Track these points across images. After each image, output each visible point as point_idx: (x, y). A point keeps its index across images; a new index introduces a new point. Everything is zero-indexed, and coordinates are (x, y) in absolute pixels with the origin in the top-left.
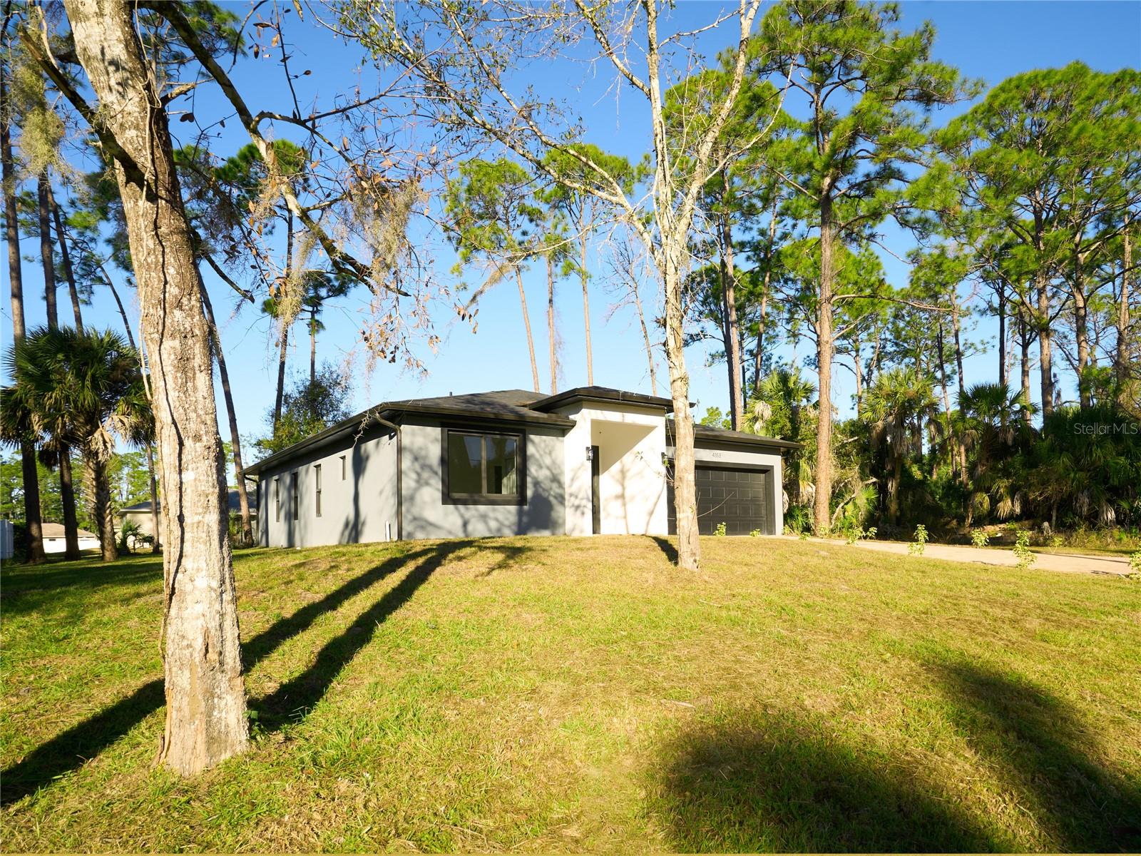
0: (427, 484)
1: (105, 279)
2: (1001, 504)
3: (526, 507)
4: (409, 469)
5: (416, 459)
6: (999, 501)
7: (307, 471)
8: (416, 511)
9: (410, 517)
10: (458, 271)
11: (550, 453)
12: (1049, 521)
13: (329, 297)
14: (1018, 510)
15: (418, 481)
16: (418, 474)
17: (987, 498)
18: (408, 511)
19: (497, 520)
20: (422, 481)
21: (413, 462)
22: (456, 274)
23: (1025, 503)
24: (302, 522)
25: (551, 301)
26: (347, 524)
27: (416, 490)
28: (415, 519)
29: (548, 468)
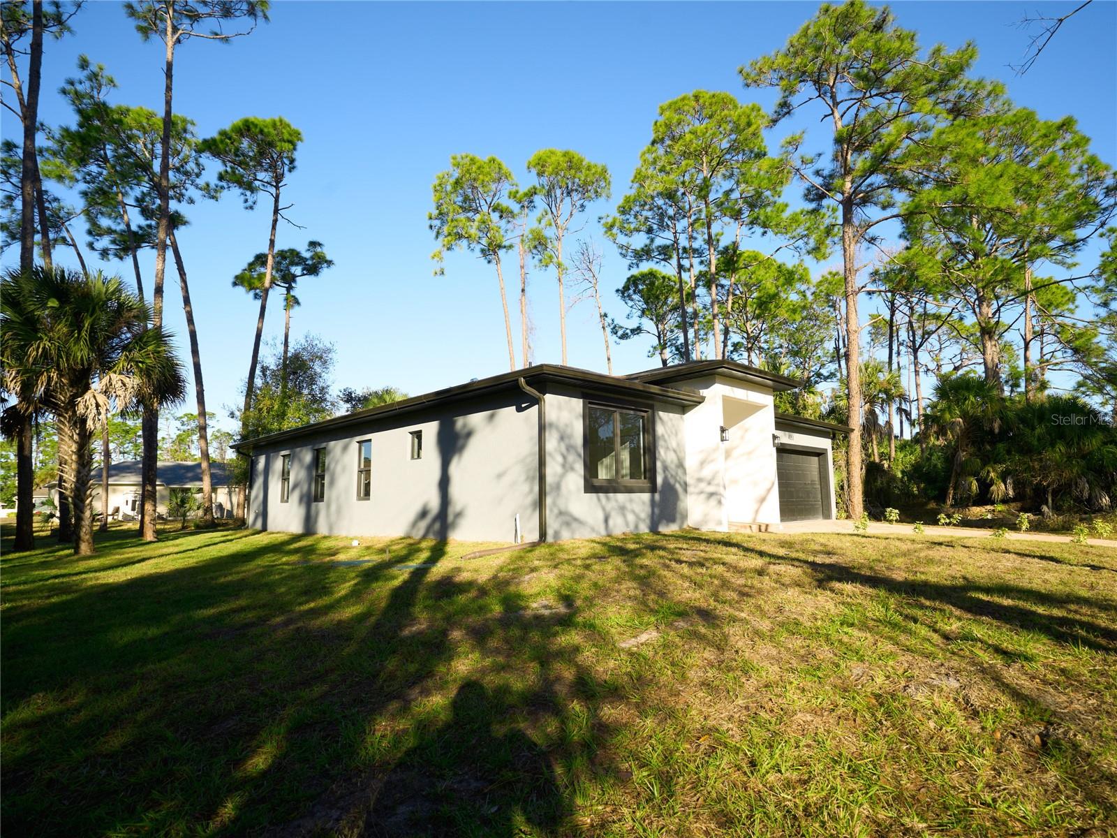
0: (572, 469)
1: (69, 239)
2: (994, 488)
3: (657, 496)
4: (556, 450)
5: (562, 438)
6: (992, 485)
7: (345, 448)
8: (562, 504)
9: (556, 511)
10: (437, 256)
11: (676, 434)
12: (1047, 504)
13: (303, 275)
14: (1011, 493)
15: (564, 466)
16: (564, 457)
17: (975, 482)
18: (554, 503)
19: (633, 512)
20: (567, 466)
21: (559, 442)
22: (436, 259)
23: (1018, 485)
24: (333, 508)
25: (523, 290)
26: (424, 514)
27: (563, 476)
28: (561, 513)
29: (675, 451)
